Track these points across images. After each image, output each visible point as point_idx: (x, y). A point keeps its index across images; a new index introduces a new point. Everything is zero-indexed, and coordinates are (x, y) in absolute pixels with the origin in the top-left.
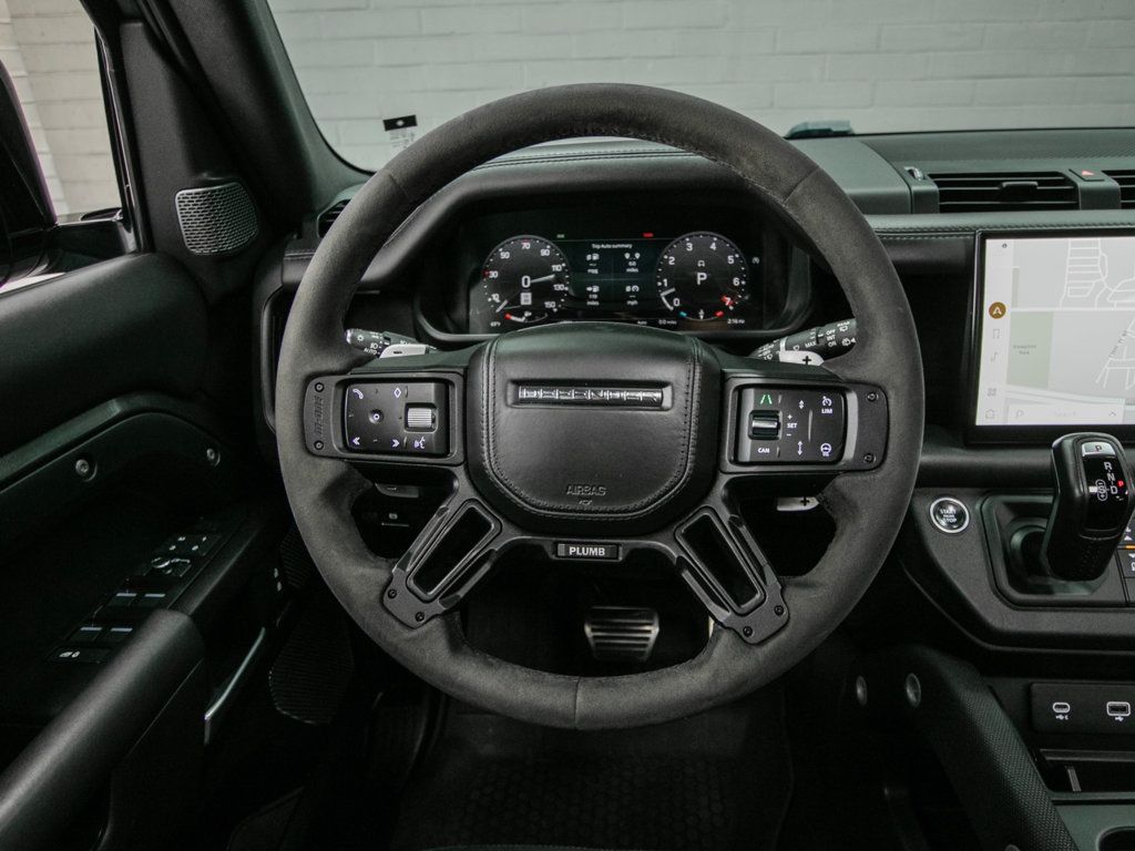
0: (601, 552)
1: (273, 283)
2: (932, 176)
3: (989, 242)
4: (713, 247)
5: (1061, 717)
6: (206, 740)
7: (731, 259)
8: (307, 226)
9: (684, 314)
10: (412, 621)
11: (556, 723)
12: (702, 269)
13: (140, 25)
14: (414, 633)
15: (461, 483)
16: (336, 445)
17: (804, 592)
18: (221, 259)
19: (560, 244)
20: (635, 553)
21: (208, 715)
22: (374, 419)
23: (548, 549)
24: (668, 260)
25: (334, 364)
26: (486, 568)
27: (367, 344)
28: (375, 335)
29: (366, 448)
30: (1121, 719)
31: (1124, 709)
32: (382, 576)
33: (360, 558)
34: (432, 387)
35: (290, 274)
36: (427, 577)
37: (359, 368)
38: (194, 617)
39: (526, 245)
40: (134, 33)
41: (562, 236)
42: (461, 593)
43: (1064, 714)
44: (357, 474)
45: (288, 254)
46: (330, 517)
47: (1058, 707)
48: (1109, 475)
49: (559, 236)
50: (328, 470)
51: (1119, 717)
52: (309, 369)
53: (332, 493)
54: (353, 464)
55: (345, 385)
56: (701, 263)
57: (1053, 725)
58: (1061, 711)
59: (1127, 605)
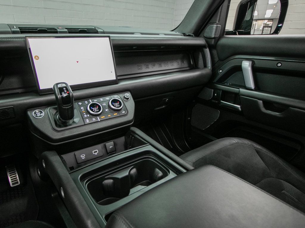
2: (19, 28)
5: (83, 158)
30: (96, 154)
31: (96, 152)
43: (84, 157)
47: (82, 156)
48: (65, 91)
57: (82, 161)
58: (83, 157)
59: (85, 125)
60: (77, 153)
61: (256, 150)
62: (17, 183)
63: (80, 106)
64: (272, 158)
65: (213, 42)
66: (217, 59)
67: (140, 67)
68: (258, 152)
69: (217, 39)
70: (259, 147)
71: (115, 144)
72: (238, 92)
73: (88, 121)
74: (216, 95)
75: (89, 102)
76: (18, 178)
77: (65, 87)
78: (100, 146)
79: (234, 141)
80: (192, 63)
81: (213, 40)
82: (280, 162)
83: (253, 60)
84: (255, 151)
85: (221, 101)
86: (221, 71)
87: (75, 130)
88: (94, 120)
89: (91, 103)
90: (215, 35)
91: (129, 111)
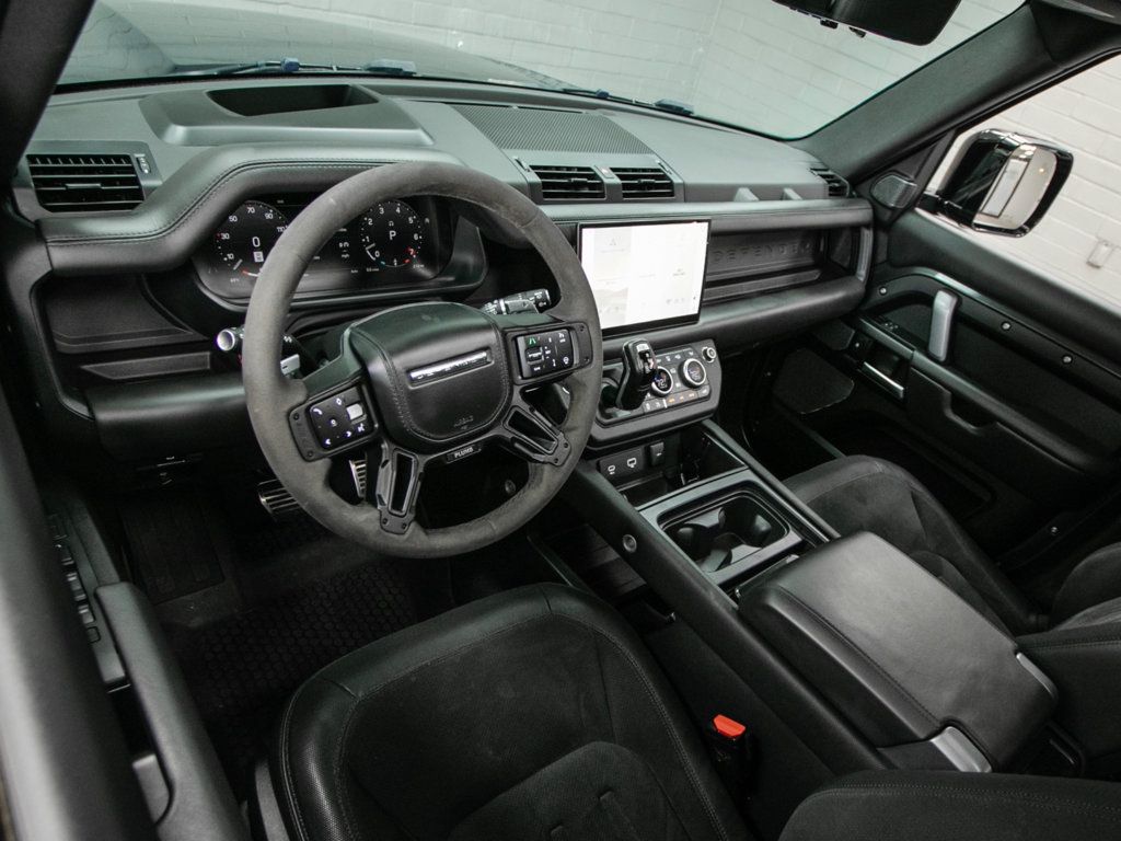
0: (470, 450)
2: (532, 167)
3: (584, 230)
4: (398, 210)
7: (411, 220)
9: (383, 263)
10: (401, 529)
12: (392, 228)
14: (406, 536)
17: (574, 433)
19: (279, 207)
22: (333, 423)
23: (444, 460)
24: (367, 221)
25: (300, 399)
26: (420, 484)
29: (335, 444)
31: (633, 461)
34: (355, 390)
36: (397, 504)
39: (251, 210)
41: (282, 202)
49: (279, 202)
50: (322, 467)
51: (632, 466)
52: (287, 407)
55: (309, 408)
56: (391, 224)
58: (612, 470)
60: (602, 461)
61: (912, 493)
64: (937, 515)
65: (887, 216)
66: (882, 257)
68: (915, 498)
69: (898, 213)
70: (919, 488)
72: (909, 357)
74: (857, 345)
79: (878, 466)
81: (888, 213)
82: (949, 524)
83: (961, 294)
84: (910, 496)
85: (867, 364)
86: (884, 291)
90: (898, 202)
91: (713, 391)
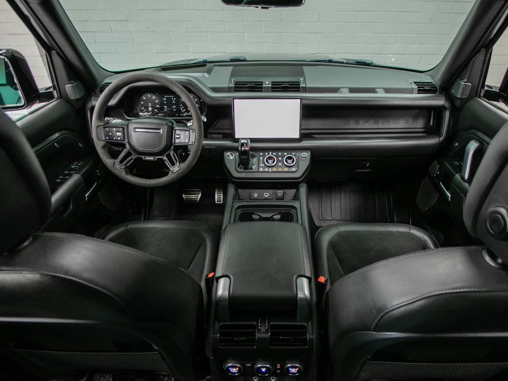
0: (152, 158)
1: (89, 106)
2: (235, 82)
3: (235, 100)
6: (87, 199)
8: (96, 90)
10: (119, 169)
11: (144, 186)
13: (55, 51)
14: (119, 171)
15: (127, 145)
16: (104, 138)
18: (77, 100)
19: (157, 96)
20: (158, 159)
21: (86, 195)
22: (111, 134)
23: (143, 158)
25: (102, 124)
26: (132, 161)
27: (110, 120)
28: (111, 119)
29: (109, 139)
31: (267, 195)
32: (114, 161)
33: (109, 158)
34: (121, 128)
35: (93, 103)
36: (121, 162)
37: (107, 125)
38: (82, 175)
39: (149, 96)
40: (54, 52)
41: (157, 94)
42: (128, 165)
44: (108, 144)
45: (92, 99)
46: (104, 151)
48: (244, 146)
50: (102, 143)
51: (266, 196)
52: (98, 124)
53: (104, 147)
54: (107, 142)
55: (104, 128)
57: (254, 198)
58: (256, 195)
59: (258, 172)
60: (252, 191)
62: (221, 201)
63: (261, 156)
65: (458, 103)
67: (346, 122)
69: (465, 101)
71: (284, 193)
73: (261, 169)
74: (438, 173)
75: (269, 154)
76: (222, 198)
77: (246, 143)
78: (271, 191)
80: (431, 123)
81: (459, 101)
83: (484, 142)
85: (441, 183)
86: (457, 144)
87: (250, 174)
88: (267, 170)
89: (270, 155)
91: (300, 169)
